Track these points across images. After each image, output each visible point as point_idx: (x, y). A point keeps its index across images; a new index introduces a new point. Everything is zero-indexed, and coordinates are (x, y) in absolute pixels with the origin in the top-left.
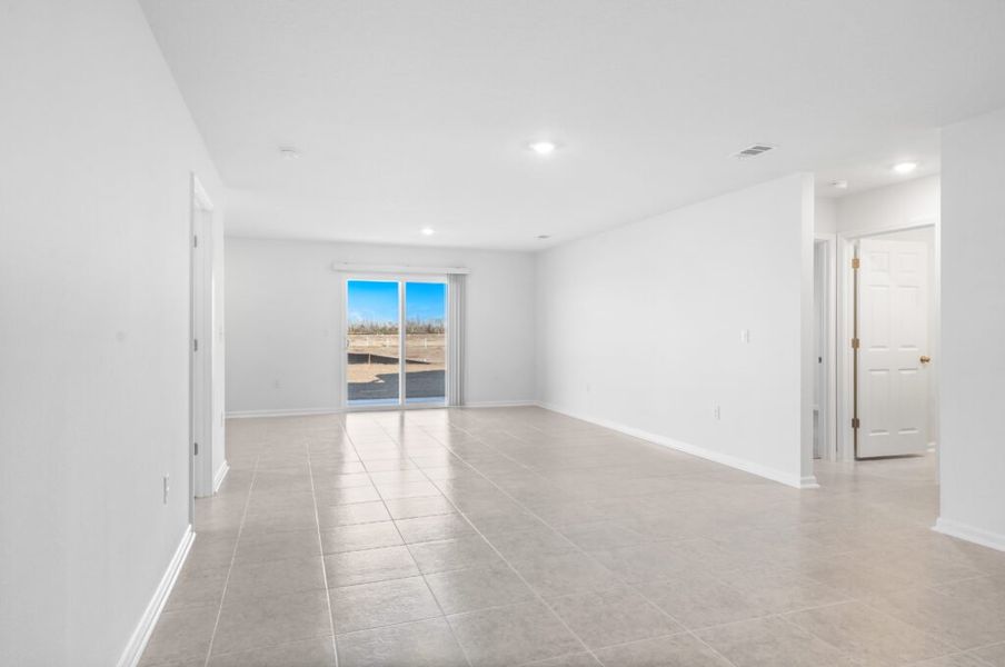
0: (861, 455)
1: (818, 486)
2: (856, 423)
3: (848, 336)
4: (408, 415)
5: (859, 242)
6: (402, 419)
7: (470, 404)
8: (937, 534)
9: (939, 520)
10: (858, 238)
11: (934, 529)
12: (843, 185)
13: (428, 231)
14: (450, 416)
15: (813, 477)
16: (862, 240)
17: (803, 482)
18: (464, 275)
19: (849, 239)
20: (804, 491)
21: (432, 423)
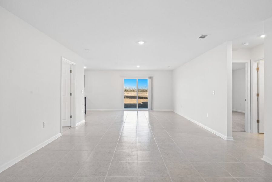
0: (260, 132)
1: (233, 140)
2: (258, 121)
3: (255, 93)
4: (138, 112)
5: (259, 62)
6: (137, 113)
7: (154, 110)
8: (262, 161)
9: (264, 156)
10: (259, 60)
11: (262, 159)
12: (247, 44)
13: (138, 66)
14: (149, 112)
15: (232, 137)
16: (260, 61)
17: (227, 138)
18: (153, 77)
19: (255, 61)
20: (228, 141)
21: (144, 114)
